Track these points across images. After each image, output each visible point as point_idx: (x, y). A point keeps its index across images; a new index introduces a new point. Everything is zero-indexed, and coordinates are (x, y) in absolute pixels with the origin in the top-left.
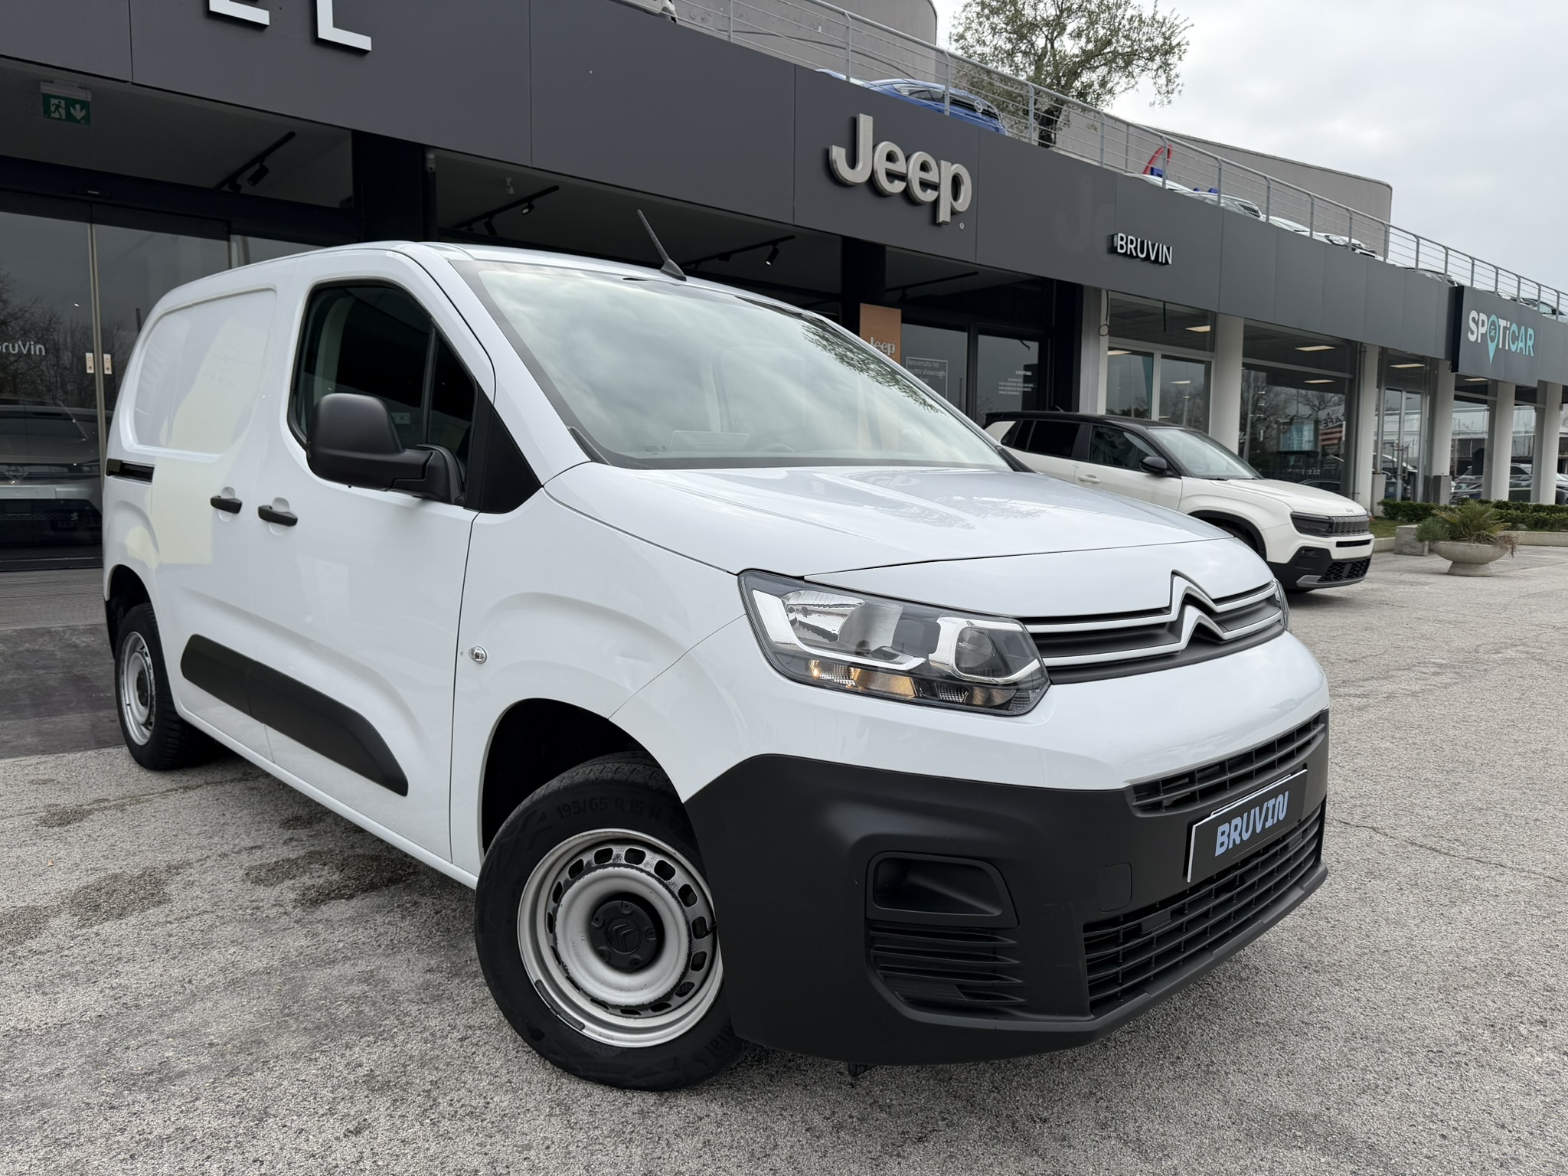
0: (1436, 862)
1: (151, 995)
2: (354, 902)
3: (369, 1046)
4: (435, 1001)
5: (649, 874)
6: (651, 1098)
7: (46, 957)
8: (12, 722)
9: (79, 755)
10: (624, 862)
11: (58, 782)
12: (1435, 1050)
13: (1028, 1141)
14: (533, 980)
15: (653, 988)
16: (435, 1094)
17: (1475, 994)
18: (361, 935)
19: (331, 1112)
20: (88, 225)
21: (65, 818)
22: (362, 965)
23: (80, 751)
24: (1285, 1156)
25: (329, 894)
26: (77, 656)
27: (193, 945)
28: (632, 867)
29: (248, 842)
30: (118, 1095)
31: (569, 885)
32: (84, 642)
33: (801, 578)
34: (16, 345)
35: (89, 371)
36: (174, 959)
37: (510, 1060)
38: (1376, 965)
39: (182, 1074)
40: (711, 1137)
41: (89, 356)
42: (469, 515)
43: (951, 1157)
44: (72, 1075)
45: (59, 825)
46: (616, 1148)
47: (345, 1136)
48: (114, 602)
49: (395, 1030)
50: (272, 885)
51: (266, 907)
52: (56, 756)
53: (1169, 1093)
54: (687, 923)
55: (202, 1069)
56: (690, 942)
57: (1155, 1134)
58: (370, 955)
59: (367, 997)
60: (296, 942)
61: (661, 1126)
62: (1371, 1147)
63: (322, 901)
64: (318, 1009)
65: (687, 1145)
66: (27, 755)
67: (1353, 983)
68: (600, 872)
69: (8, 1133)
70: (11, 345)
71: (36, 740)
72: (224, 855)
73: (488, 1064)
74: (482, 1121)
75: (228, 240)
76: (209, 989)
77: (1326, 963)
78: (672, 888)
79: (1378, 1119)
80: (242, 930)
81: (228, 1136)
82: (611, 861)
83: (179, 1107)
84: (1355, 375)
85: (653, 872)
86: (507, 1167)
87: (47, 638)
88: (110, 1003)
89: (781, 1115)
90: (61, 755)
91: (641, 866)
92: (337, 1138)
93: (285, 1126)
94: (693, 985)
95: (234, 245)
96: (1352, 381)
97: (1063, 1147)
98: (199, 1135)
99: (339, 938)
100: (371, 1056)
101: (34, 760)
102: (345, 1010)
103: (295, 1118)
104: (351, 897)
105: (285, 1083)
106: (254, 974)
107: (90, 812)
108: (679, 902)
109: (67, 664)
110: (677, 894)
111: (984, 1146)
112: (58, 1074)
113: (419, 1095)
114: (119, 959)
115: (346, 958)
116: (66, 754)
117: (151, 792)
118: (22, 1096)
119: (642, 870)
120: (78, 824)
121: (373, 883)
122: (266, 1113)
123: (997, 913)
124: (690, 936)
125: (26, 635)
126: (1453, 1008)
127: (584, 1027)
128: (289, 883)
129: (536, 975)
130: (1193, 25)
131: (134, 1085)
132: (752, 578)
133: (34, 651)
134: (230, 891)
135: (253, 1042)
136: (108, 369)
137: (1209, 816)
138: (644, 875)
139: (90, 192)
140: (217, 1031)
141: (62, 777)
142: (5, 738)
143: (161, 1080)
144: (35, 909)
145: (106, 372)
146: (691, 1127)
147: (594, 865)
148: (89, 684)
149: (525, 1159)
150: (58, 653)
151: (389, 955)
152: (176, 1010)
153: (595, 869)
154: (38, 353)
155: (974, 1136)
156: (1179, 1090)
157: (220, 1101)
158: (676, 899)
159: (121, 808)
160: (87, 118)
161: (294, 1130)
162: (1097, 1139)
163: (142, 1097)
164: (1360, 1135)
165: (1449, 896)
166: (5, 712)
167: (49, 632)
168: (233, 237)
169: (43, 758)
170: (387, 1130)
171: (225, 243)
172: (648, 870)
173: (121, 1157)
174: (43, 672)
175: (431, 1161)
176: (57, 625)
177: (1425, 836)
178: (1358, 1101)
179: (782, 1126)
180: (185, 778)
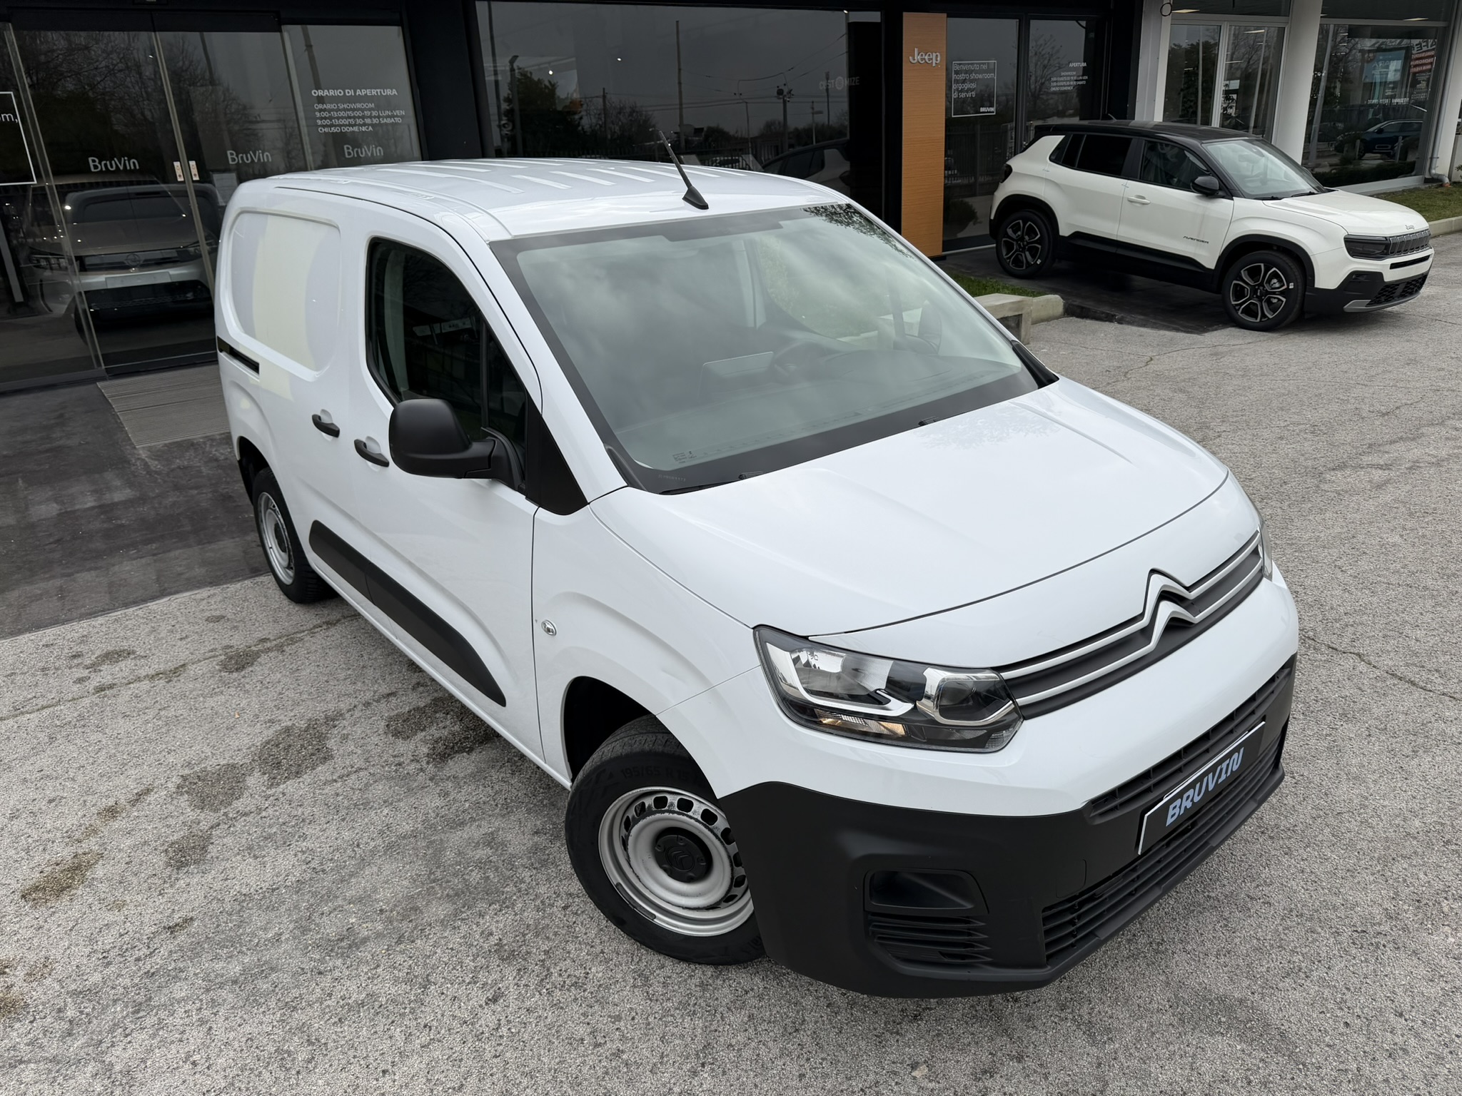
0: (1412, 699)
1: (332, 859)
2: (474, 756)
3: (496, 914)
4: (542, 866)
5: (697, 820)
6: (710, 971)
7: (249, 819)
8: (181, 551)
9: (238, 585)
10: (677, 809)
11: (228, 619)
12: (1359, 929)
13: (1001, 1020)
14: (614, 883)
15: (706, 897)
16: (547, 963)
17: (1410, 865)
18: (482, 794)
19: (474, 981)
20: (153, 33)
21: (239, 662)
22: (486, 828)
23: (239, 581)
24: (1208, 1042)
25: (453, 748)
26: (219, 471)
27: (355, 805)
28: (683, 815)
29: (384, 689)
30: (322, 961)
31: (636, 822)
32: (222, 454)
33: (806, 638)
34: (113, 162)
35: (179, 179)
36: (343, 820)
37: (601, 930)
38: (1327, 830)
39: (365, 940)
40: (755, 1011)
41: (177, 164)
42: (531, 507)
43: (938, 1035)
44: (287, 939)
45: (237, 670)
46: (683, 1021)
47: (487, 1004)
48: (244, 460)
49: (515, 898)
50: (408, 737)
51: (406, 763)
52: (222, 587)
53: (1122, 974)
54: (729, 857)
55: (379, 935)
56: (732, 870)
57: (1104, 1017)
58: (490, 816)
59: (491, 861)
60: (432, 802)
61: (717, 999)
62: (1282, 1034)
63: (449, 755)
64: (455, 875)
65: (737, 1018)
66: (199, 588)
67: (1301, 851)
68: (658, 815)
69: (253, 996)
70: (108, 163)
71: (203, 570)
72: (367, 704)
73: (586, 934)
74: (584, 991)
75: (280, 31)
76: (373, 852)
77: (1282, 828)
78: (715, 831)
79: (1294, 1006)
80: (390, 788)
81: (404, 1003)
82: (666, 808)
83: (366, 973)
85: (700, 819)
86: (604, 1037)
87: (192, 452)
88: (304, 867)
89: (808, 990)
90: (225, 586)
91: (690, 814)
92: (481, 1006)
93: (443, 993)
94: (736, 896)
95: (286, 35)
97: (1028, 1027)
98: (383, 1000)
99: (467, 796)
100: (499, 924)
101: (204, 593)
102: (475, 877)
103: (449, 986)
104: (471, 750)
105: (439, 951)
106: (404, 838)
107: (257, 655)
108: (721, 842)
109: (214, 482)
110: (720, 836)
111: (965, 1025)
112: (278, 939)
113: (536, 965)
114: (303, 820)
115: (473, 820)
116: (229, 585)
117: (301, 628)
118: (256, 959)
119: (691, 817)
120: (250, 669)
121: (487, 734)
122: (428, 980)
123: (969, 906)
124: (731, 866)
125: (175, 449)
126: (1387, 881)
127: (655, 917)
128: (421, 735)
129: (616, 879)
131: (332, 950)
132: (765, 634)
133: (185, 468)
134: (377, 745)
135: (411, 910)
136: (195, 175)
137: (1162, 800)
138: (693, 821)
140: (384, 896)
141: (229, 613)
142: (179, 569)
143: (350, 947)
144: (234, 766)
145: (195, 179)
146: (738, 1003)
147: (654, 809)
148: (234, 504)
149: (617, 1029)
150: (203, 469)
151: (504, 815)
152: (352, 875)
153: (654, 813)
154: (132, 168)
155: (958, 1015)
156: (1131, 970)
157: (394, 968)
158: (719, 840)
159: (280, 649)
161: (450, 997)
162: (1056, 1020)
163: (339, 962)
164: (1275, 1019)
165: (1413, 743)
166: (174, 540)
167: (193, 444)
168: (284, 27)
169: (213, 590)
170: (516, 999)
171: (278, 34)
172: (696, 817)
173: (333, 1021)
174: (196, 492)
175: (549, 1029)
176: (197, 436)
177: (1407, 665)
178: (1281, 985)
179: (808, 1001)
180: (326, 612)
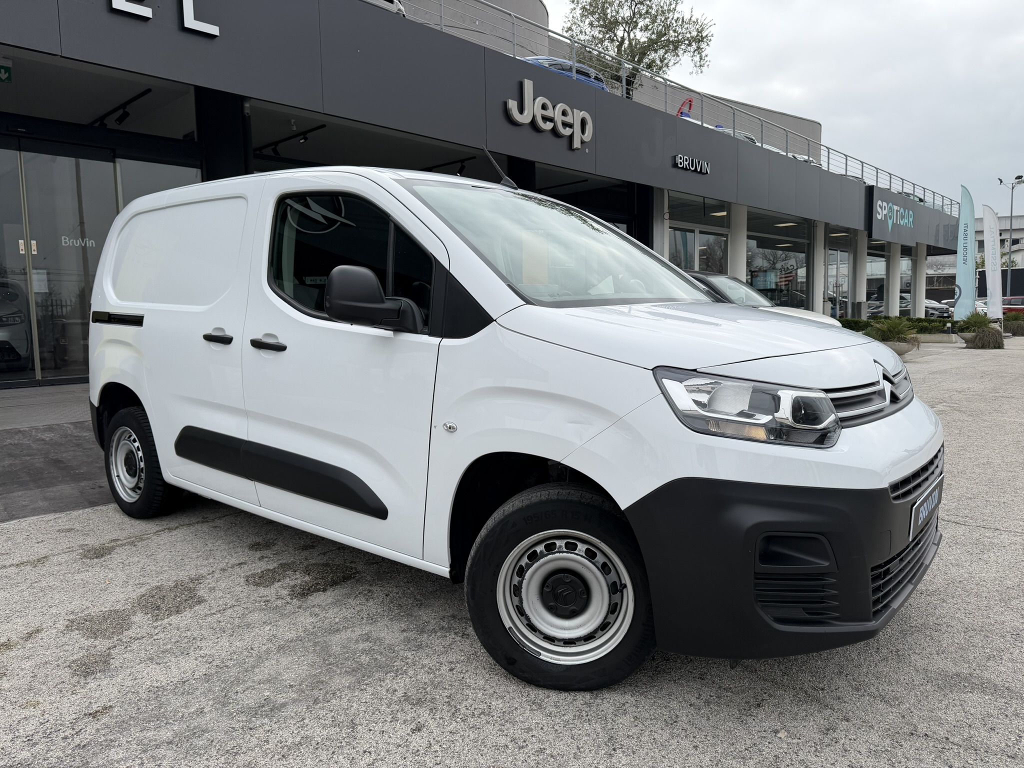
0: (961, 530)
1: (231, 659)
2: (328, 593)
3: (394, 679)
4: (419, 649)
5: (582, 556)
6: (588, 696)
7: (144, 640)
8: (23, 492)
9: (81, 511)
10: (565, 550)
11: (78, 530)
12: (1015, 633)
13: (819, 701)
14: (507, 627)
15: (586, 627)
16: (453, 703)
17: (1020, 601)
18: (348, 613)
19: (395, 719)
20: (18, 152)
21: (100, 553)
22: (358, 632)
23: (80, 509)
24: (965, 697)
25: (309, 589)
26: (47, 446)
27: (239, 627)
28: (571, 553)
29: (234, 561)
30: (250, 721)
31: (529, 566)
32: (47, 437)
33: (695, 370)
35: (21, 252)
36: (232, 636)
37: (487, 680)
38: (959, 589)
39: (284, 705)
40: (636, 714)
41: (21, 242)
42: (436, 340)
43: (781, 713)
44: (210, 711)
45: (97, 557)
46: (583, 726)
47: (413, 733)
49: (405, 668)
50: (268, 586)
51: (272, 600)
52: (65, 513)
53: (883, 668)
54: (608, 585)
55: (294, 701)
56: (610, 596)
57: (888, 692)
58: (360, 625)
59: (374, 649)
60: (306, 620)
61: (603, 711)
62: (1008, 689)
63: (307, 594)
64: (347, 659)
65: (626, 720)
66: (44, 514)
67: (951, 600)
68: (550, 556)
69: (192, 749)
71: (46, 504)
72: (224, 570)
73: (476, 683)
74: (492, 717)
75: (114, 162)
76: (268, 652)
77: (931, 590)
78: (597, 564)
79: (1004, 673)
80: (265, 615)
81: (338, 739)
82: (556, 550)
83: (294, 724)
84: (811, 241)
85: (584, 555)
86: (525, 742)
87: (20, 435)
88: (207, 666)
89: (670, 698)
90: (68, 512)
91: (576, 552)
92: (408, 734)
93: (371, 730)
94: (610, 623)
95: (118, 166)
96: (809, 244)
97: (841, 702)
98: (319, 740)
99: (335, 615)
100: (401, 685)
101: (51, 516)
102: (365, 659)
103: (374, 725)
104: (325, 590)
105: (354, 705)
106: (291, 641)
107: (113, 548)
108: (602, 573)
109: (43, 452)
110: (600, 568)
111: (796, 706)
112: (201, 711)
113: (444, 705)
114: (194, 639)
115: (346, 628)
116: (71, 512)
117: (146, 533)
118: (185, 727)
119: (577, 554)
120: (109, 556)
121: (334, 581)
122: (353, 723)
123: (827, 564)
124: (609, 593)
125: (5, 434)
126: (1012, 610)
127: (540, 654)
128: (277, 585)
129: (508, 624)
130: (715, 24)
131: (256, 714)
132: (661, 372)
133: (18, 444)
134: (242, 591)
135: (317, 683)
136: (34, 250)
137: (916, 503)
138: (579, 557)
139: (19, 129)
140: (288, 677)
141: (77, 526)
142: (24, 503)
143: (272, 710)
144: (116, 612)
145: (33, 253)
146: (621, 710)
147: (546, 553)
148: (65, 465)
149: (532, 736)
150: (33, 445)
151: (372, 623)
152: (254, 667)
153: (546, 555)
155: (787, 701)
156: (888, 666)
157: (319, 719)
158: (600, 571)
159: (132, 544)
160: (9, 78)
161: (378, 732)
162: (857, 696)
163: (266, 720)
164: (998, 681)
165: (978, 548)
166: (15, 486)
167: (20, 431)
168: (118, 160)
169: (57, 515)
170: (437, 727)
171: (112, 164)
172: (581, 554)
173: (277, 757)
174: (29, 458)
175: (475, 742)
176: (24, 426)
177: (947, 515)
178: (988, 664)
179: (674, 704)
180: (164, 523)
